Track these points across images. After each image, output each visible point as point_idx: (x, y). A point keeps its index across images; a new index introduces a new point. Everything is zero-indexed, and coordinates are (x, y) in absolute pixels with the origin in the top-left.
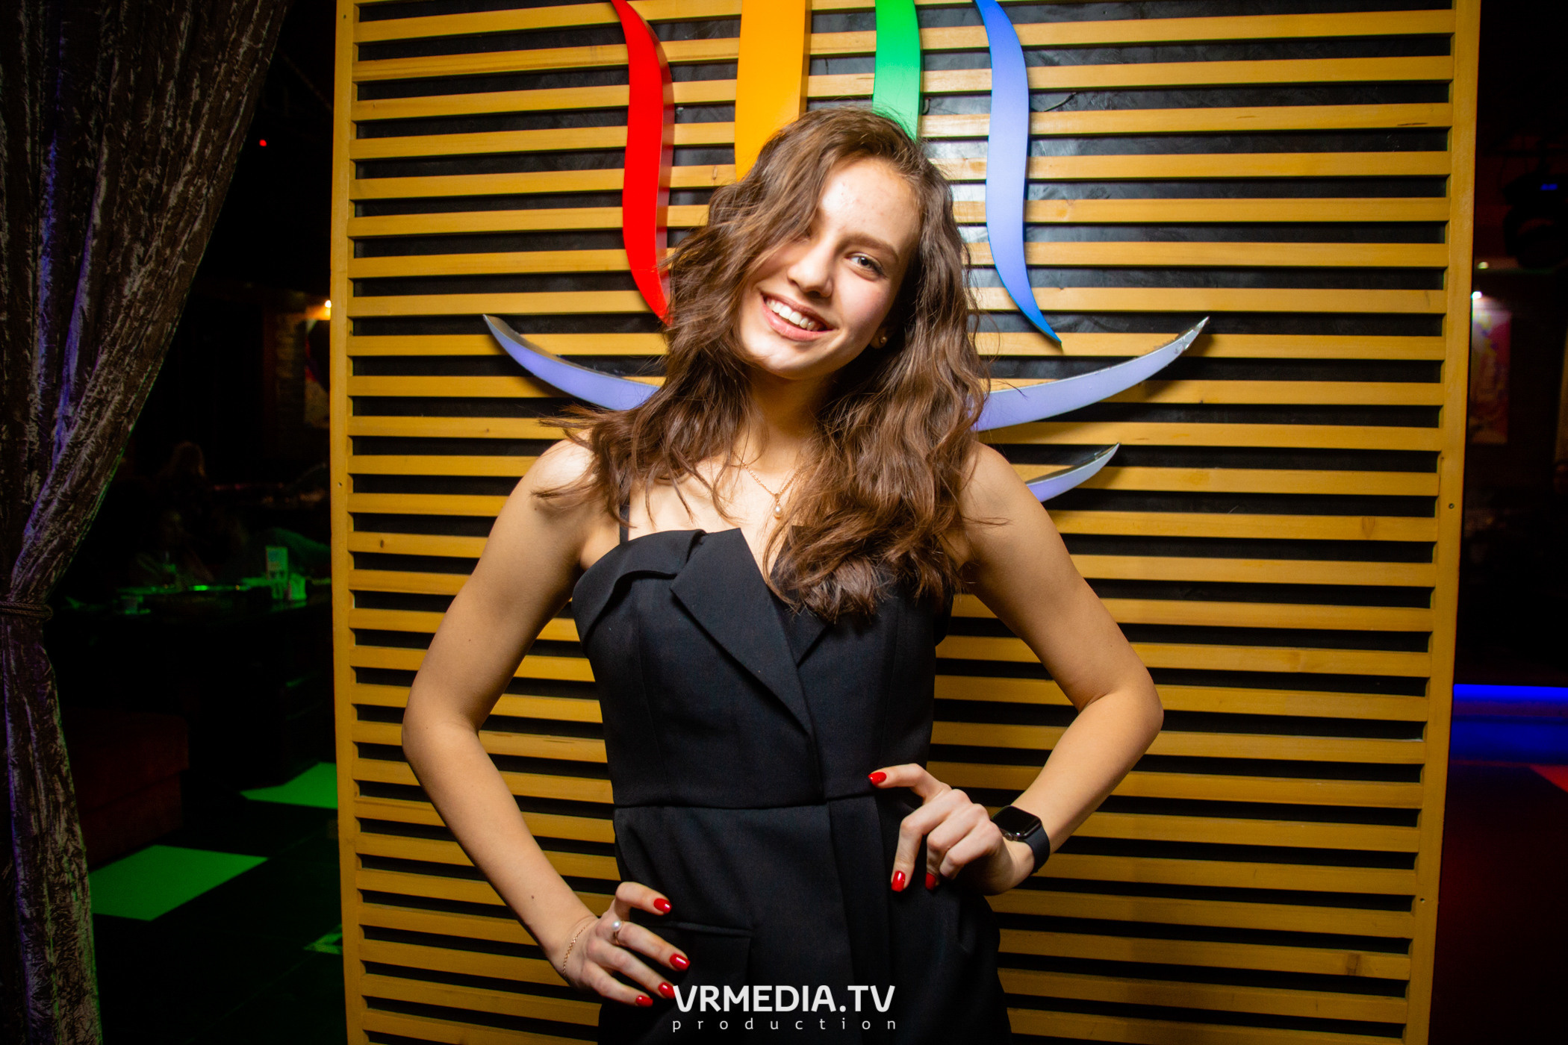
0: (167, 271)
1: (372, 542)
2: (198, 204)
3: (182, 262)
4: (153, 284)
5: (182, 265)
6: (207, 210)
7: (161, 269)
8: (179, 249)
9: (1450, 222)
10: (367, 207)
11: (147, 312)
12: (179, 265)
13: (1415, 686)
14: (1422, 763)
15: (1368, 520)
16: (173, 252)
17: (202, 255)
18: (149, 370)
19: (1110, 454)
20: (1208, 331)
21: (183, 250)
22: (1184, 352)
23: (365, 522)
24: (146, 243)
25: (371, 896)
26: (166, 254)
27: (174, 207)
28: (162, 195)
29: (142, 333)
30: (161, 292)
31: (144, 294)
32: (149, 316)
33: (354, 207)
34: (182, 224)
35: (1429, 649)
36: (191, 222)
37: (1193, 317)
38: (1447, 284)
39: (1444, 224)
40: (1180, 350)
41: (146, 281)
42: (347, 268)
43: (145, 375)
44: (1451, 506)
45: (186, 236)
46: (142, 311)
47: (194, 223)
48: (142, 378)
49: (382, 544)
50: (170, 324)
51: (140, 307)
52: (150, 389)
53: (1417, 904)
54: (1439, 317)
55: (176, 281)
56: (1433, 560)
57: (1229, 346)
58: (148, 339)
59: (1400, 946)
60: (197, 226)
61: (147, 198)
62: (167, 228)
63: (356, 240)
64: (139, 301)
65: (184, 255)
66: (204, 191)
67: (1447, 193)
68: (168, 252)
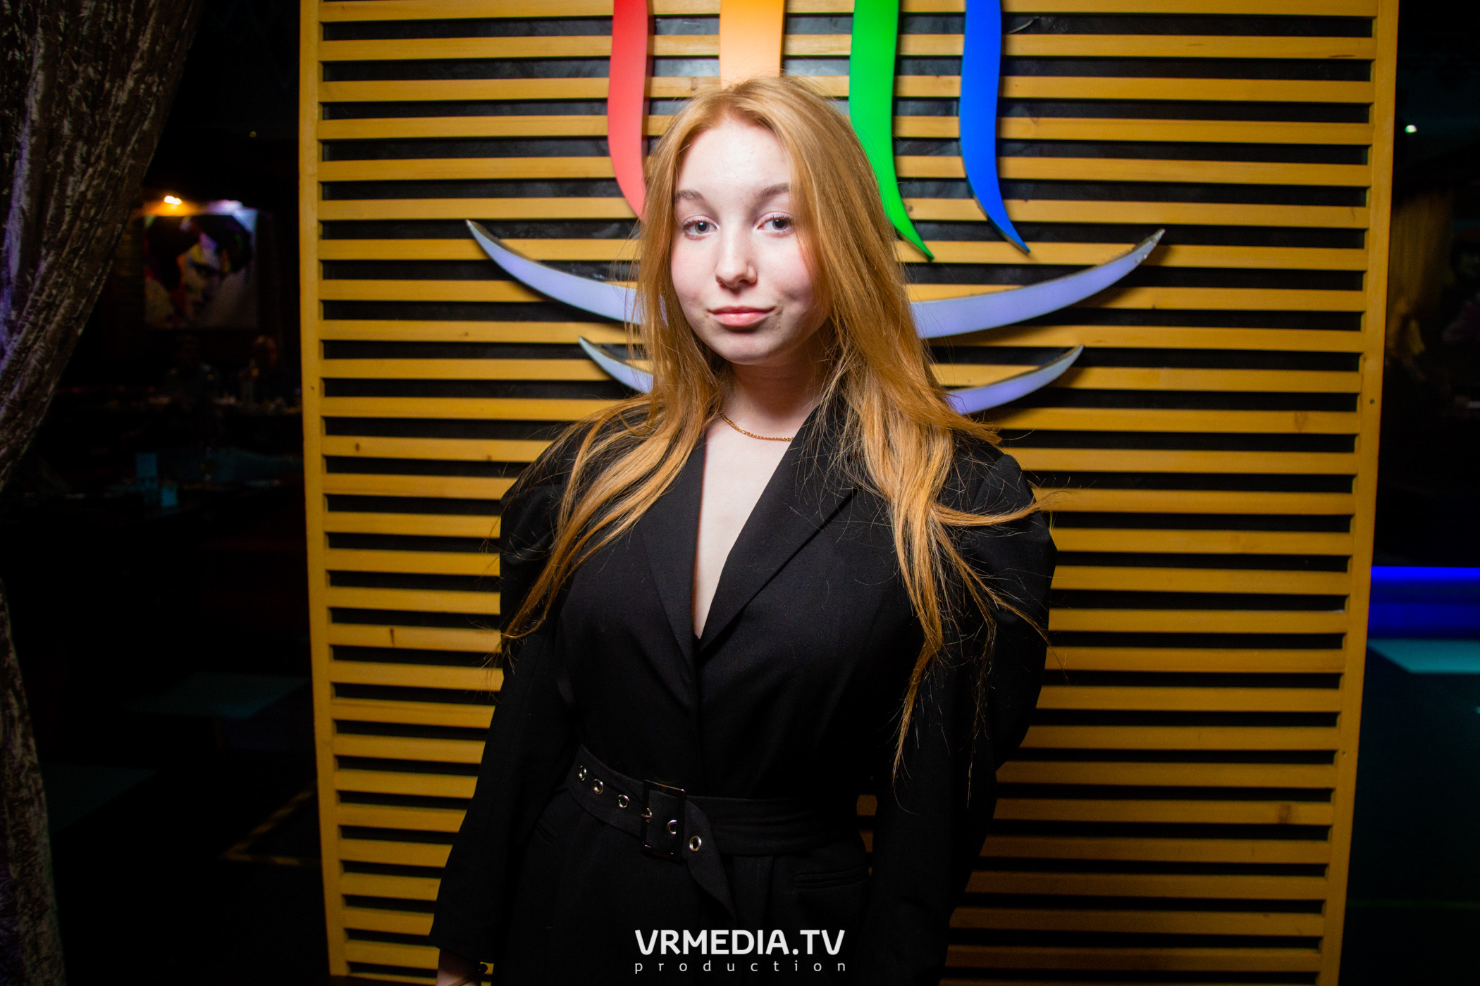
0: (117, 171)
1: (344, 446)
2: (148, 102)
3: (131, 162)
4: (104, 185)
5: (132, 165)
6: (157, 109)
7: (112, 169)
8: (129, 148)
9: (1374, 146)
10: (334, 110)
11: (97, 213)
12: (128, 165)
13: (1337, 564)
14: (1345, 631)
15: (1300, 415)
16: (123, 152)
17: (153, 154)
18: (99, 272)
19: (1074, 356)
20: (1164, 242)
21: (133, 149)
22: (1144, 261)
23: (336, 426)
24: (91, 142)
25: (347, 797)
26: (116, 154)
27: (124, 105)
28: (105, 92)
29: (91, 234)
30: (111, 192)
31: (94, 195)
32: (99, 217)
33: (322, 109)
34: (132, 123)
35: (1351, 530)
36: (140, 122)
37: (1151, 229)
38: (1370, 202)
39: (1366, 147)
40: (1139, 260)
41: (95, 183)
42: (316, 171)
43: (96, 278)
44: (1372, 402)
45: (136, 135)
46: (93, 212)
47: (143, 123)
48: (93, 281)
49: (357, 447)
50: (120, 226)
51: (91, 208)
52: (99, 292)
53: (1339, 758)
54: (1362, 232)
55: (127, 181)
56: (1356, 451)
57: (1185, 256)
58: (99, 240)
59: (1323, 795)
60: (146, 125)
61: (89, 94)
62: (117, 127)
63: (324, 143)
64: (89, 201)
65: (134, 154)
66: (155, 89)
67: (1370, 118)
68: (118, 151)
